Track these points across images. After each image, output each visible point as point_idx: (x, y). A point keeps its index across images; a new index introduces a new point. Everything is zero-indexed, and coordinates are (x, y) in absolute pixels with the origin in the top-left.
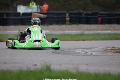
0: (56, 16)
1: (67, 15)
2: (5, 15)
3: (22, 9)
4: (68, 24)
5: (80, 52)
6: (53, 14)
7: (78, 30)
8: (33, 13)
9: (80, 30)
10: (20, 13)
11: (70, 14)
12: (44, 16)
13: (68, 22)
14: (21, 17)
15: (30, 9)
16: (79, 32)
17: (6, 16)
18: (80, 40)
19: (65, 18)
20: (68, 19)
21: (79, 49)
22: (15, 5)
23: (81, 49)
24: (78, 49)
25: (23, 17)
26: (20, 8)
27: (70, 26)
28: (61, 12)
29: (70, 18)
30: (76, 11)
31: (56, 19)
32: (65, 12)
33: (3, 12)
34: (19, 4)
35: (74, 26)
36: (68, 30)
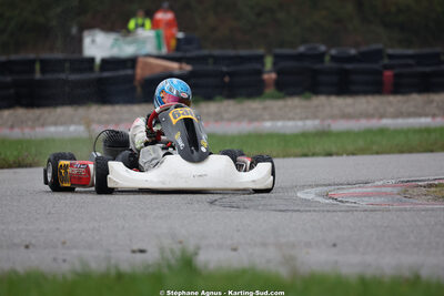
0: (225, 69)
1: (269, 62)
2: (38, 67)
3: (99, 46)
4: (273, 97)
5: (310, 197)
6: (217, 59)
7: (307, 118)
8: (140, 60)
9: (315, 117)
10: (92, 60)
11: (277, 58)
12: (181, 68)
13: (270, 90)
14: (96, 75)
15: (130, 43)
16: (311, 124)
17: (43, 71)
18: (314, 155)
19: (260, 72)
20: (269, 76)
21: (311, 186)
22: (74, 30)
23: (317, 186)
24: (303, 187)
25: (106, 74)
26: (93, 41)
27: (277, 105)
28: (243, 52)
29: (279, 73)
30: (302, 49)
31: (227, 79)
32: (260, 51)
33: (32, 56)
34: (91, 27)
35: (295, 102)
36: (273, 118)
